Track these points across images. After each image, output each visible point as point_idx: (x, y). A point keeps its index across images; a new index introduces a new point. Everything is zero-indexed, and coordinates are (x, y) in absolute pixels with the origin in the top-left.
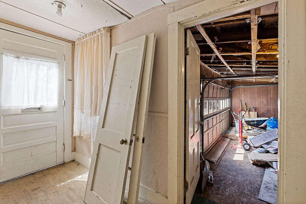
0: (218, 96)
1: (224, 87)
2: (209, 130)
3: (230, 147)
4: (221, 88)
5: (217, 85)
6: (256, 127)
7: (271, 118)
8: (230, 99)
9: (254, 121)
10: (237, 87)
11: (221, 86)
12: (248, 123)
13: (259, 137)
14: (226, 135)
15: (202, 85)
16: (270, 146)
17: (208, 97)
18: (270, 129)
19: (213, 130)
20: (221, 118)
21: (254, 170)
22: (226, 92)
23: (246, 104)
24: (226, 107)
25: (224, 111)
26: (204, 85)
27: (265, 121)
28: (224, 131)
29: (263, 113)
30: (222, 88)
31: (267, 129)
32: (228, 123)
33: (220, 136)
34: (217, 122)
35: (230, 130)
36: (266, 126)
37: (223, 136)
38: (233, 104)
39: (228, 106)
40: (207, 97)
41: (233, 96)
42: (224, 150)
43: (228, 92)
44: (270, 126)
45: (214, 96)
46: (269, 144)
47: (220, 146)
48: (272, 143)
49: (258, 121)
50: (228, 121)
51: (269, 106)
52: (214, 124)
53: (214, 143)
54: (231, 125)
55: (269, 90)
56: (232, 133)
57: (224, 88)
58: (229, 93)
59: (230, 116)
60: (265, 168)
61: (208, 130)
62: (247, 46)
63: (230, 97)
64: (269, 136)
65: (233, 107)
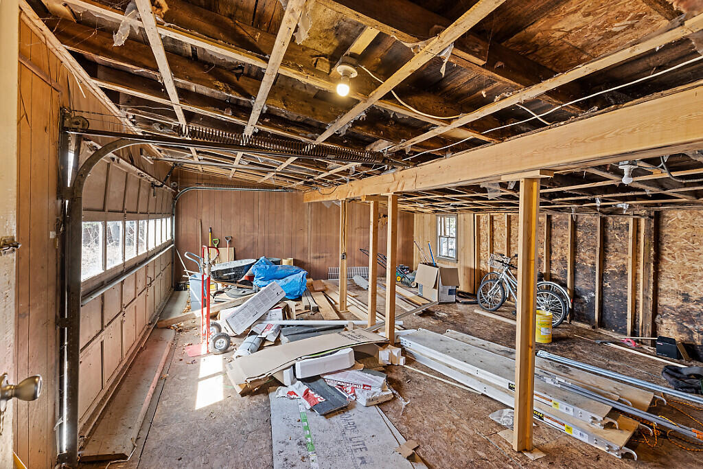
0: (142, 208)
1: (160, 184)
2: (106, 330)
3: (177, 357)
4: (153, 183)
5: (139, 171)
6: (232, 282)
7: (261, 258)
8: (174, 217)
9: (228, 270)
10: (193, 188)
11: (152, 179)
12: (218, 276)
13: (246, 309)
14: (164, 323)
15: (71, 157)
16: (266, 323)
17: (104, 210)
18: (260, 283)
19: (122, 322)
20: (151, 274)
21: (247, 416)
22: (165, 197)
23: (211, 232)
24: (164, 241)
25: (158, 253)
26: (83, 159)
27: (250, 266)
28: (157, 310)
29: (245, 249)
30: (153, 185)
31: (254, 283)
32: (169, 283)
33: (145, 329)
34: (137, 290)
35: (176, 301)
36: (251, 278)
37: (156, 327)
38: (183, 231)
39: (169, 238)
40: (101, 207)
41: (183, 211)
42: (160, 378)
43: (170, 200)
44: (260, 277)
45: (130, 206)
46: (264, 320)
47: (145, 366)
48: (268, 317)
49: (237, 267)
50: (169, 276)
51: (256, 234)
52: (125, 302)
53: (126, 365)
54: (177, 285)
55: (256, 200)
56: (179, 310)
57: (162, 186)
58: (174, 202)
59: (173, 263)
60: (267, 394)
61: (102, 330)
62: (256, 34)
63: (174, 213)
64: (263, 301)
65: (182, 238)
